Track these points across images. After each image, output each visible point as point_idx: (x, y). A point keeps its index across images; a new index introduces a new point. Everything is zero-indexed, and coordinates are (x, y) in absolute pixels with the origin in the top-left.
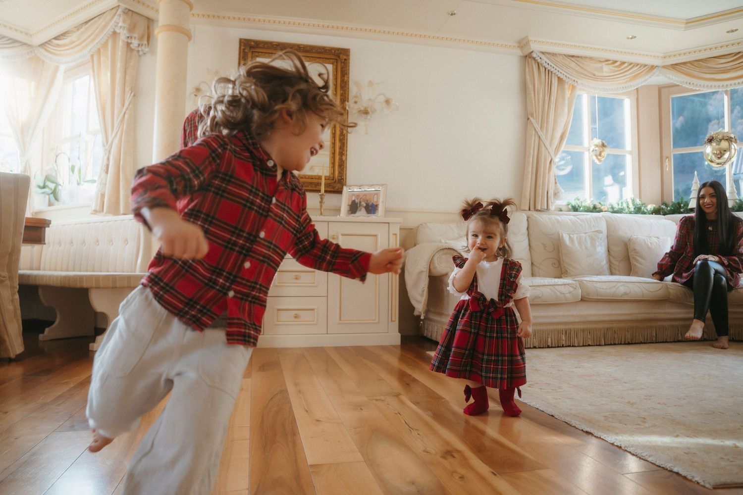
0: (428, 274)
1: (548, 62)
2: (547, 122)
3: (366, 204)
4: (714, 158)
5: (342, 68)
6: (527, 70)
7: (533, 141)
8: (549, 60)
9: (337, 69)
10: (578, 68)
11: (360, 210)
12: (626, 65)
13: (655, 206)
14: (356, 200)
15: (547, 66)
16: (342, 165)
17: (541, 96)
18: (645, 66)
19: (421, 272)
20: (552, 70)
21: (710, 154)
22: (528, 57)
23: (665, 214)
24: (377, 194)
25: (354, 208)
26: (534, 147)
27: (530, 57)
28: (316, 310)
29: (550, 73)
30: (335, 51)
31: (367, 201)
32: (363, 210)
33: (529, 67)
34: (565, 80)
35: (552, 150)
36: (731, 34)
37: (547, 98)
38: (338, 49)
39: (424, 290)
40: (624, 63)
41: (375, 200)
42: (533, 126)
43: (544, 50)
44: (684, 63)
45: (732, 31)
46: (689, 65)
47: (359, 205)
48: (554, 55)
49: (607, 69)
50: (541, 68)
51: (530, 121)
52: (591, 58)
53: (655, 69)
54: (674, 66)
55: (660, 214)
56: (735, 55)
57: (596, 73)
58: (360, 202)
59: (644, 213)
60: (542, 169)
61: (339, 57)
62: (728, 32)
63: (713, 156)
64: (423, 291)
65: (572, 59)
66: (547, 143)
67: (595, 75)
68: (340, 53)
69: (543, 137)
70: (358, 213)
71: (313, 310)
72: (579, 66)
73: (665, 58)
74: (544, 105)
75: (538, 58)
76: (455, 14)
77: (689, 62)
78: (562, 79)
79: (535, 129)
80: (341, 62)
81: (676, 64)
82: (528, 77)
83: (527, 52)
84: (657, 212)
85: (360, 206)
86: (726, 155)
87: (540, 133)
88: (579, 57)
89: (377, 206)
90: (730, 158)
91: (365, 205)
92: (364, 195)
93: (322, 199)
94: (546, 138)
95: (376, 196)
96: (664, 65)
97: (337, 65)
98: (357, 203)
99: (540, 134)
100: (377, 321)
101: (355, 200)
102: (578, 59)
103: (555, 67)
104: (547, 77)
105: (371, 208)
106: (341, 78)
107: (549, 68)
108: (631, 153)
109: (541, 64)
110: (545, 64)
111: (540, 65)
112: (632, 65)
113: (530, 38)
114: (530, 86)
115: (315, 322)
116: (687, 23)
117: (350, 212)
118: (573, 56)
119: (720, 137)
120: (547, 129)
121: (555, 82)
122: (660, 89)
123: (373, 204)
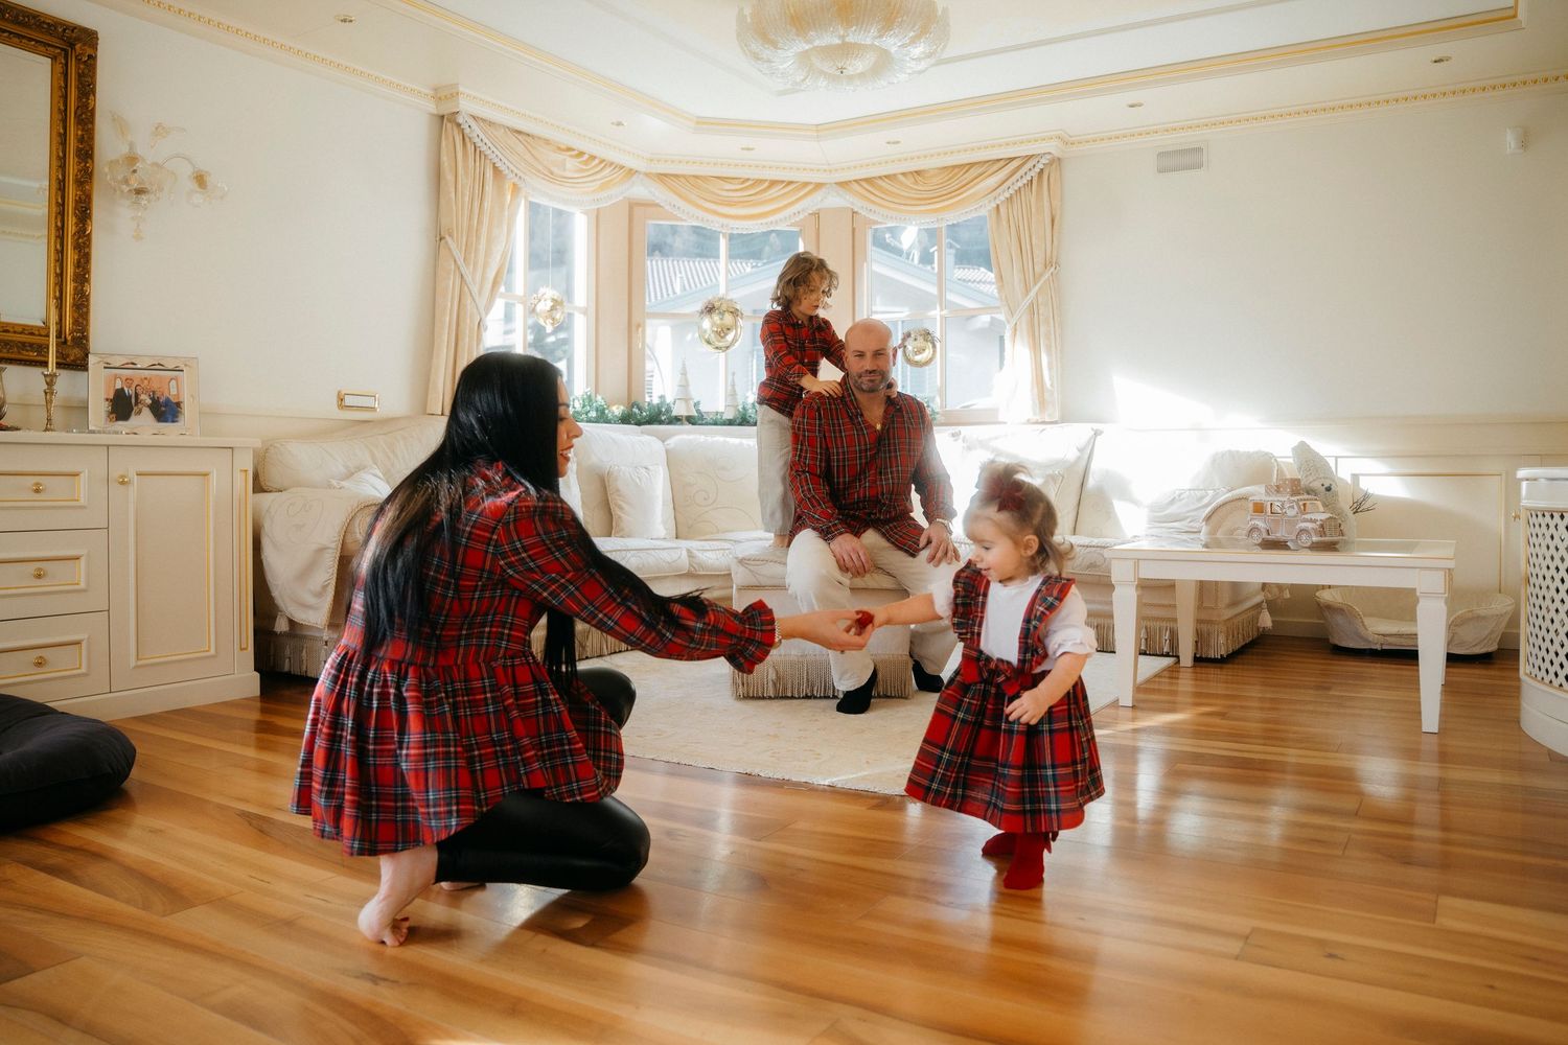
0: (338, 554)
1: (482, 136)
2: (477, 250)
3: (153, 399)
4: (713, 338)
5: (80, 76)
6: (444, 143)
7: (451, 283)
8: (485, 133)
9: (65, 75)
10: (528, 156)
11: (140, 412)
12: (597, 161)
13: (622, 408)
14: (126, 390)
15: (479, 144)
16: (82, 304)
17: (467, 199)
18: (622, 167)
19: (322, 550)
20: (488, 152)
21: (709, 332)
22: (445, 121)
23: (639, 424)
24: (176, 379)
25: (122, 406)
26: (452, 298)
27: (449, 121)
28: (84, 644)
29: (483, 157)
30: (65, 30)
31: (154, 392)
32: (147, 414)
33: (447, 138)
34: (506, 175)
35: (482, 303)
36: (745, 152)
37: (476, 204)
38: (75, 28)
39: (327, 586)
40: (593, 157)
41: (173, 391)
42: (452, 255)
43: (475, 113)
44: (676, 176)
45: (748, 149)
46: (682, 179)
47: (133, 401)
48: (491, 124)
49: (571, 164)
50: (469, 145)
51: (447, 243)
52: (547, 142)
53: (635, 176)
54: (662, 178)
55: (629, 423)
56: (743, 182)
57: (555, 170)
58: (137, 395)
59: (608, 421)
60: (467, 340)
61: (72, 46)
62: (743, 149)
63: (712, 335)
64: (325, 587)
65: (520, 137)
66: (475, 290)
67: (552, 174)
68: (78, 39)
69: (468, 278)
70: (134, 420)
71: (78, 643)
72: (530, 152)
73: (652, 160)
74: (470, 218)
75: (465, 126)
76: (351, 21)
77: (684, 176)
78: (500, 172)
79: (455, 261)
80: (78, 60)
81: (665, 175)
82: (444, 158)
83: (446, 109)
84: (626, 419)
85: (137, 403)
86: (730, 337)
87: (464, 270)
88: (528, 135)
89: (178, 404)
90: (735, 340)
91: (149, 401)
92: (146, 379)
93: (50, 384)
94: (473, 280)
95: (173, 383)
96: (648, 171)
97: (66, 64)
98: (130, 397)
99: (463, 272)
100: (212, 652)
101: (122, 389)
102: (529, 139)
103: (493, 148)
104: (478, 164)
105: (166, 411)
106: (79, 98)
107: (484, 148)
108: (585, 312)
109: (470, 138)
110: (477, 140)
111: (467, 140)
112: (605, 163)
113: (461, 89)
114: (450, 177)
115: (83, 670)
116: (698, 123)
117: (114, 415)
118: (519, 132)
119: (724, 308)
120: (475, 264)
121: (489, 173)
122: (633, 206)
123: (168, 400)
